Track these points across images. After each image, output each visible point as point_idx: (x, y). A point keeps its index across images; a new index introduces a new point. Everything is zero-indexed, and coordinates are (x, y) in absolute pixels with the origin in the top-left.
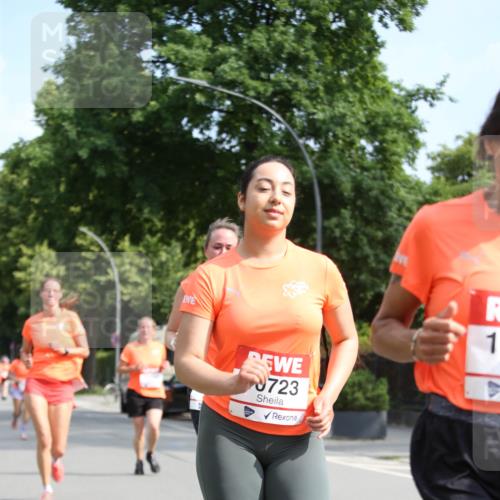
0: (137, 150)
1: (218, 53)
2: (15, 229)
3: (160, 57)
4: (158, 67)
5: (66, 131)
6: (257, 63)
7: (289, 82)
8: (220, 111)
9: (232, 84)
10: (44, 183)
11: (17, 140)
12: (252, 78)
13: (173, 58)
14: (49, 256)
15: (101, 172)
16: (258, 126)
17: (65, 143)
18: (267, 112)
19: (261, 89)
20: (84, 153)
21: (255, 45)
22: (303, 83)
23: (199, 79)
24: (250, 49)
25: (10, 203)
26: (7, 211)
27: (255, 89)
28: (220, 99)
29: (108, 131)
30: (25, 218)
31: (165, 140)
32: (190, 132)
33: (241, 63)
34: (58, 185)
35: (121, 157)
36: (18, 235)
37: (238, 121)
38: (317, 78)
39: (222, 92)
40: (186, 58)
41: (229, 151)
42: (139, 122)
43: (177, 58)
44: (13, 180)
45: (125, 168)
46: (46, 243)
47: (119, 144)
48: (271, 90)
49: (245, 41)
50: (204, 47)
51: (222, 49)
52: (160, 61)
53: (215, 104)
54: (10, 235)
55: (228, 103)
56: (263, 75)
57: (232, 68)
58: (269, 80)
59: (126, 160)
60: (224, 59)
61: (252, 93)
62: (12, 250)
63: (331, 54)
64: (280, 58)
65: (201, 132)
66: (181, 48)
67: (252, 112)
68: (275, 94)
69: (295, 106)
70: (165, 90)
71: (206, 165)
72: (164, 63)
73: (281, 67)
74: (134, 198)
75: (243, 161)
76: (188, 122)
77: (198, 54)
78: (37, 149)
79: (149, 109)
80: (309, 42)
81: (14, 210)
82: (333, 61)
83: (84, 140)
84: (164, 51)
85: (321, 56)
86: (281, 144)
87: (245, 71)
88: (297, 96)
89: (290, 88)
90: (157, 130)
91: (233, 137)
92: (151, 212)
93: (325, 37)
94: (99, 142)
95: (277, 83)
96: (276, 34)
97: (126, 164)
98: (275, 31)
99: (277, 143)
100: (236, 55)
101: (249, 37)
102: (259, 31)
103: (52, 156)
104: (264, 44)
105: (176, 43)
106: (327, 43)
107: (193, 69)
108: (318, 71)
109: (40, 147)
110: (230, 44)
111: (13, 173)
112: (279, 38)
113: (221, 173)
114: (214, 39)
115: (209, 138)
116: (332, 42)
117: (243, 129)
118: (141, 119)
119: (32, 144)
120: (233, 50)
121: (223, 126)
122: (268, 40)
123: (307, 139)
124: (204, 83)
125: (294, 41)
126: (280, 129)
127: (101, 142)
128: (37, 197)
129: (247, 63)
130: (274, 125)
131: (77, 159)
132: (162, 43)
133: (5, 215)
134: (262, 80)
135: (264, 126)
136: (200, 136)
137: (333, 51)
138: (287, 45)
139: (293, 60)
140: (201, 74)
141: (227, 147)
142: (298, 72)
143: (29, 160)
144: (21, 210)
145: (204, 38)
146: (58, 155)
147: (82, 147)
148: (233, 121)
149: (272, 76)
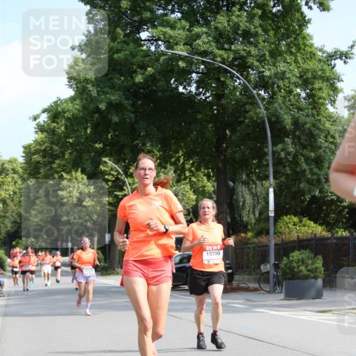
0: (140, 102)
1: (193, 32)
2: (57, 162)
3: (153, 36)
4: (152, 44)
5: (90, 91)
6: (222, 38)
7: (244, 50)
8: (197, 73)
9: (204, 54)
10: (76, 128)
11: (56, 99)
12: (219, 49)
13: (162, 37)
14: (83, 179)
15: (115, 119)
16: (224, 82)
17: (89, 99)
18: (230, 72)
19: (225, 56)
20: (103, 106)
21: (219, 25)
22: (254, 51)
23: (181, 51)
24: (216, 28)
25: (52, 143)
26: (51, 149)
27: (221, 56)
28: (196, 64)
29: (119, 89)
30: (63, 154)
31: (160, 94)
32: (177, 88)
33: (210, 38)
34: (86, 129)
35: (129, 108)
36: (60, 166)
37: (210, 79)
38: (264, 47)
39: (198, 59)
40: (171, 37)
41: (205, 100)
42: (141, 83)
43: (165, 37)
44: (55, 127)
45: (132, 116)
46: (79, 170)
47: (127, 99)
48: (232, 56)
49: (212, 23)
50: (184, 28)
51: (197, 30)
52: (153, 40)
53: (194, 68)
54: (54, 166)
55: (202, 67)
56: (226, 46)
57: (204, 43)
58: (230, 49)
59: (133, 109)
60: (198, 36)
61: (219, 59)
62: (56, 176)
63: (273, 30)
64: (237, 34)
65: (184, 88)
66: (168, 30)
67: (219, 72)
68: (235, 59)
69: (249, 67)
70: (158, 60)
71: (190, 111)
72: (156, 40)
73: (238, 41)
74: (139, 136)
75: (215, 107)
76: (175, 81)
77: (180, 34)
78: (70, 104)
79: (147, 73)
80: (257, 21)
81: (55, 147)
82: (275, 34)
83: (103, 97)
84: (155, 32)
85: (266, 31)
86: (241, 94)
87: (213, 44)
88: (250, 60)
89: (245, 54)
90: (154, 88)
91: (207, 91)
92: (152, 145)
93: (268, 17)
94: (113, 98)
95: (236, 52)
96: (233, 17)
97: (132, 113)
98: (233, 15)
99: (238, 94)
100: (206, 33)
101: (215, 20)
102: (222, 16)
103: (81, 109)
104: (226, 24)
105: (163, 26)
106: (270, 22)
107: (177, 44)
108: (264, 42)
109: (72, 103)
110: (202, 26)
111: (54, 122)
112: (236, 20)
113: (199, 116)
114: (190, 22)
115: (190, 91)
116: (274, 21)
117: (214, 85)
118: (141, 81)
119: (66, 100)
120: (204, 30)
121: (200, 83)
122: (228, 21)
123: (259, 90)
124: (185, 54)
125: (247, 22)
126: (240, 84)
127: (114, 97)
128: (72, 138)
129: (214, 38)
130: (236, 81)
131: (98, 110)
132: (154, 27)
133: (50, 152)
134: (226, 50)
135: (229, 82)
136: (184, 91)
137: (274, 27)
138: (241, 24)
139: (247, 35)
140: (182, 47)
141: (203, 98)
142: (251, 43)
143: (64, 112)
144: (61, 147)
145: (184, 22)
146: (84, 108)
147: (101, 102)
148: (206, 79)
149: (233, 47)
